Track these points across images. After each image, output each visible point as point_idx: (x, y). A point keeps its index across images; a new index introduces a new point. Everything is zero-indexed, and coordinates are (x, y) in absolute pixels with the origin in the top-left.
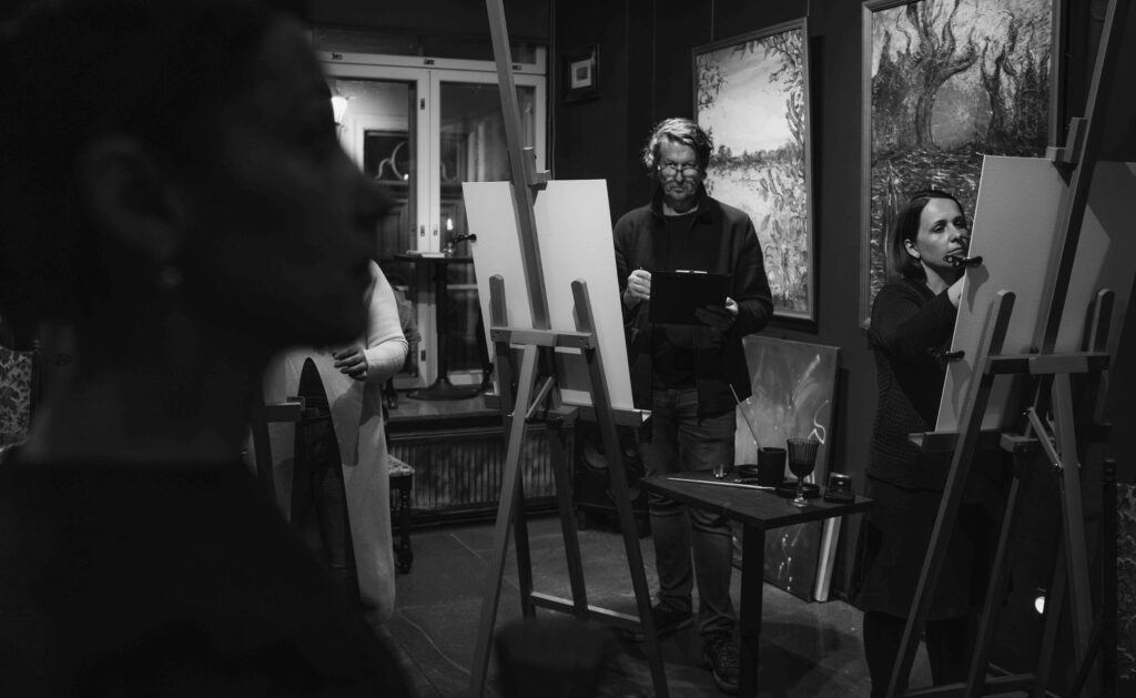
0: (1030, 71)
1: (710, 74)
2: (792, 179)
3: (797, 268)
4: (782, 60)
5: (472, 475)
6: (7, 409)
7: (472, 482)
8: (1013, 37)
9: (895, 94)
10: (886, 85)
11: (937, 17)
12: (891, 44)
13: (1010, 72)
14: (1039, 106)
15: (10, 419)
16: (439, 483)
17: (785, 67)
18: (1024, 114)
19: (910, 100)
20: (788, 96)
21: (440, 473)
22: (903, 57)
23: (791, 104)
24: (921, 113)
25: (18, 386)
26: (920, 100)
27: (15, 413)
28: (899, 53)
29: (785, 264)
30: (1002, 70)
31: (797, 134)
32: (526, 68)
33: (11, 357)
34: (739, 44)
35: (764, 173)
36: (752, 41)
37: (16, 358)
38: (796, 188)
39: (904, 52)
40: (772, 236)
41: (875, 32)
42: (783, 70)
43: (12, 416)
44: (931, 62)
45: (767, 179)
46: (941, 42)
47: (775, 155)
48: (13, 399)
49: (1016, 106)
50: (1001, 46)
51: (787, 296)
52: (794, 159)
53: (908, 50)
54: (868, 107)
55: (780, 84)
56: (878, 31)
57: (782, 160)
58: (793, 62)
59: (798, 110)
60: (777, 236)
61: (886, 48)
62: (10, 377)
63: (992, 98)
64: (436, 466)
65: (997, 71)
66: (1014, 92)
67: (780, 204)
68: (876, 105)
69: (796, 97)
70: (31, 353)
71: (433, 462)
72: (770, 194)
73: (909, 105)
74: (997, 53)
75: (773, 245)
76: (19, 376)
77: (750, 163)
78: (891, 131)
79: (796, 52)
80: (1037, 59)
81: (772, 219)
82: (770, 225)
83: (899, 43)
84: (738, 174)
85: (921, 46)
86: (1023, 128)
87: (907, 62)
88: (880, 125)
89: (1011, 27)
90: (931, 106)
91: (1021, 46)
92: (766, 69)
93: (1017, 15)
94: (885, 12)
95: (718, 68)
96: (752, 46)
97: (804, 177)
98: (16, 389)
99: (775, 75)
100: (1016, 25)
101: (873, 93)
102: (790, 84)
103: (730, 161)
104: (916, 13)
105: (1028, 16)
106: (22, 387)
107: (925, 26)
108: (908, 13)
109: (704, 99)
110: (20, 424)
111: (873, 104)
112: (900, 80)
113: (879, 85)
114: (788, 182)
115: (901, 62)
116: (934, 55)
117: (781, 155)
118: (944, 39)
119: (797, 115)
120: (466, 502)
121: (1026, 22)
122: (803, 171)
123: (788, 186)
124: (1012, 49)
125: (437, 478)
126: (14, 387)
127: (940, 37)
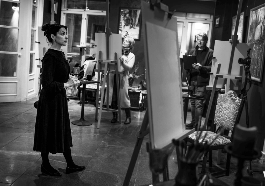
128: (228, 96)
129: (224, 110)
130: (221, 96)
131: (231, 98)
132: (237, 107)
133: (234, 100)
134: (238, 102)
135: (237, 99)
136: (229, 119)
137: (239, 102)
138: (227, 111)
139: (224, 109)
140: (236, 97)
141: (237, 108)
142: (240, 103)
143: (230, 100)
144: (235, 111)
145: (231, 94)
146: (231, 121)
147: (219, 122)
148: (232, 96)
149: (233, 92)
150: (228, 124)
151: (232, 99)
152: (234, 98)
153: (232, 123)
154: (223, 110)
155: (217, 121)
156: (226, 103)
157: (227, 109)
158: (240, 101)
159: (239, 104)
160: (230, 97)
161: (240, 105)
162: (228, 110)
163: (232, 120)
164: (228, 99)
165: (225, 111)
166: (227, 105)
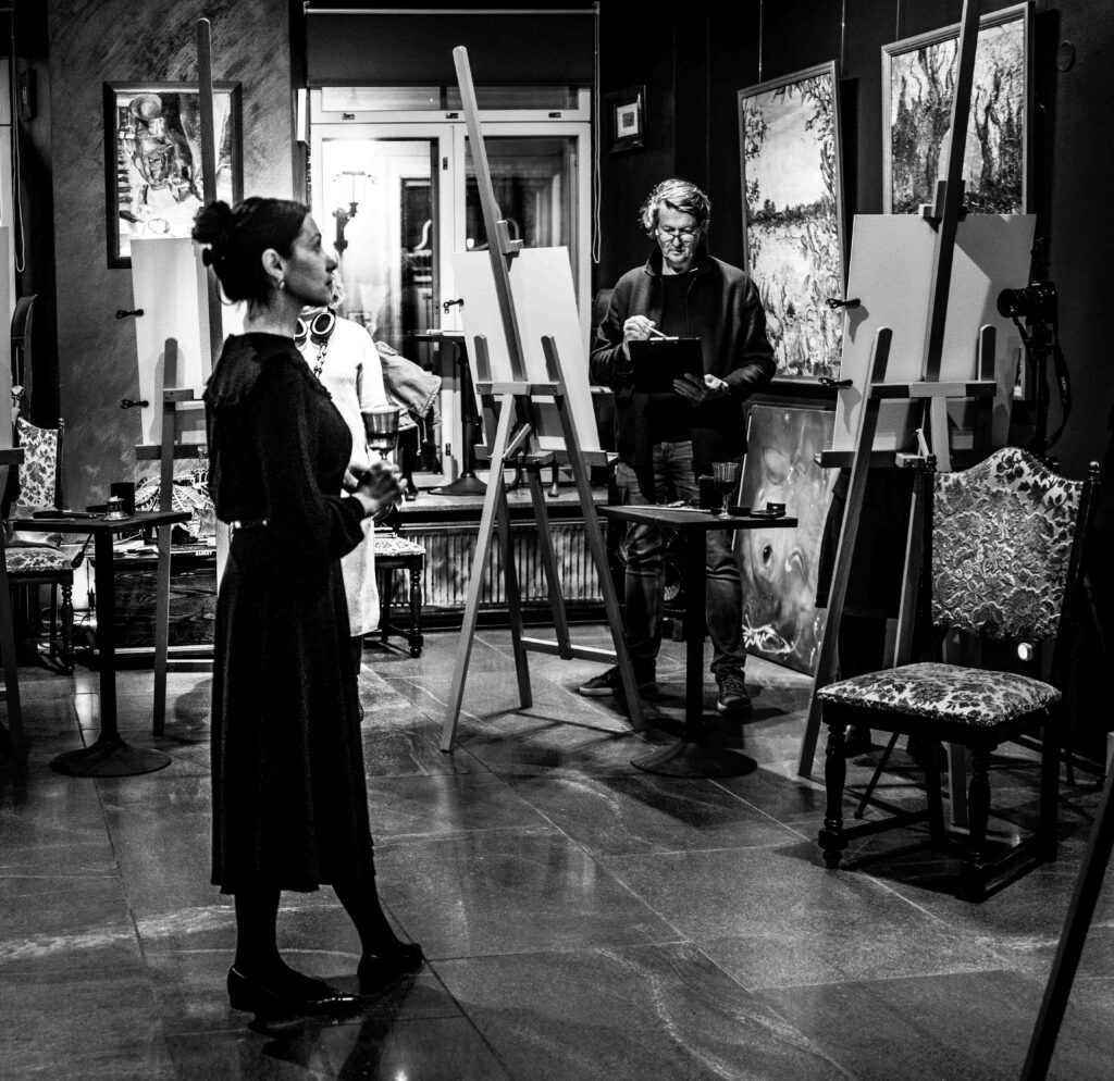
0: (1010, 120)
1: (754, 120)
2: (827, 235)
3: (833, 331)
4: (816, 107)
5: (495, 571)
6: (36, 484)
7: (495, 579)
8: (997, 87)
9: (910, 142)
10: (903, 133)
11: (941, 64)
12: (907, 90)
13: (996, 122)
14: (1017, 155)
15: (39, 493)
16: (458, 579)
17: (819, 113)
18: (1006, 163)
19: (922, 149)
20: (821, 145)
21: (458, 568)
22: (917, 104)
23: (824, 153)
24: (931, 163)
25: (46, 461)
26: (930, 149)
27: (43, 487)
28: (913, 99)
29: (824, 328)
30: (989, 119)
31: (830, 187)
32: (566, 114)
33: (39, 434)
34: (778, 88)
35: (804, 231)
36: (790, 84)
37: (43, 436)
38: (831, 245)
39: (917, 99)
40: (812, 298)
41: (894, 78)
42: (817, 117)
43: (40, 490)
44: (938, 110)
45: (806, 235)
46: (945, 89)
47: (812, 209)
48: (41, 474)
49: (1001, 154)
50: (988, 95)
51: (826, 363)
52: (828, 213)
53: (919, 97)
54: (888, 156)
55: (815, 133)
56: (897, 77)
57: (818, 215)
58: (825, 109)
59: (830, 160)
60: (816, 298)
61: (903, 95)
62: (39, 453)
63: (983, 147)
64: (455, 559)
65: (986, 120)
66: (998, 141)
67: (818, 263)
68: (896, 155)
69: (828, 146)
70: (56, 431)
71: (451, 555)
72: (809, 252)
73: (922, 155)
74: (986, 102)
75: (813, 308)
76: (46, 452)
77: (791, 219)
78: (907, 180)
79: (827, 98)
80: (1015, 108)
81: (811, 280)
82: (811, 286)
83: (913, 91)
84: (781, 231)
85: (930, 93)
86: (1005, 177)
87: (919, 110)
88: (899, 176)
89: (996, 76)
90: (938, 156)
91: (1003, 94)
92: (803, 116)
93: (1000, 63)
94: (902, 57)
95: (761, 114)
96: (791, 90)
97: (836, 233)
98: (44, 465)
99: (810, 122)
100: (999, 75)
101: (893, 142)
102: (822, 133)
103: (774, 217)
104: (926, 59)
105: (1008, 65)
106: (48, 463)
107: (933, 73)
108: (920, 60)
109: (750, 148)
110: (47, 498)
111: (893, 153)
112: (914, 129)
113: (898, 134)
114: (824, 238)
115: (914, 110)
116: (940, 104)
117: (818, 209)
118: (947, 87)
119: (830, 166)
120: (487, 601)
121: (1006, 71)
122: (836, 226)
123: (824, 243)
124: (997, 97)
125: (455, 574)
126: (42, 461)
127: (944, 83)
128: (997, 476)
129: (986, 548)
130: (950, 482)
131: (1018, 482)
132: (1062, 521)
133: (1037, 493)
134: (1064, 495)
135: (1052, 486)
136: (1025, 587)
137: (1070, 497)
138: (1007, 549)
139: (983, 542)
140: (1044, 476)
141: (1065, 525)
142: (1076, 499)
143: (1015, 495)
144: (1056, 541)
145: (1011, 466)
146: (1037, 592)
147: (968, 611)
148: (1020, 472)
149: (1019, 455)
150: (1027, 612)
151: (1024, 487)
152: (1036, 482)
153: (1047, 599)
154: (981, 545)
155: (951, 610)
156: (990, 514)
157: (1007, 540)
158: (1073, 490)
159: (1069, 503)
160: (1011, 478)
161: (1075, 507)
162: (1012, 546)
163: (1047, 588)
164: (1003, 490)
165: (995, 548)
166: (1000, 520)
